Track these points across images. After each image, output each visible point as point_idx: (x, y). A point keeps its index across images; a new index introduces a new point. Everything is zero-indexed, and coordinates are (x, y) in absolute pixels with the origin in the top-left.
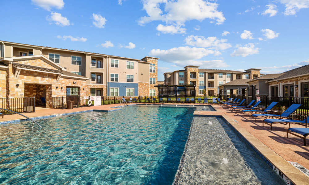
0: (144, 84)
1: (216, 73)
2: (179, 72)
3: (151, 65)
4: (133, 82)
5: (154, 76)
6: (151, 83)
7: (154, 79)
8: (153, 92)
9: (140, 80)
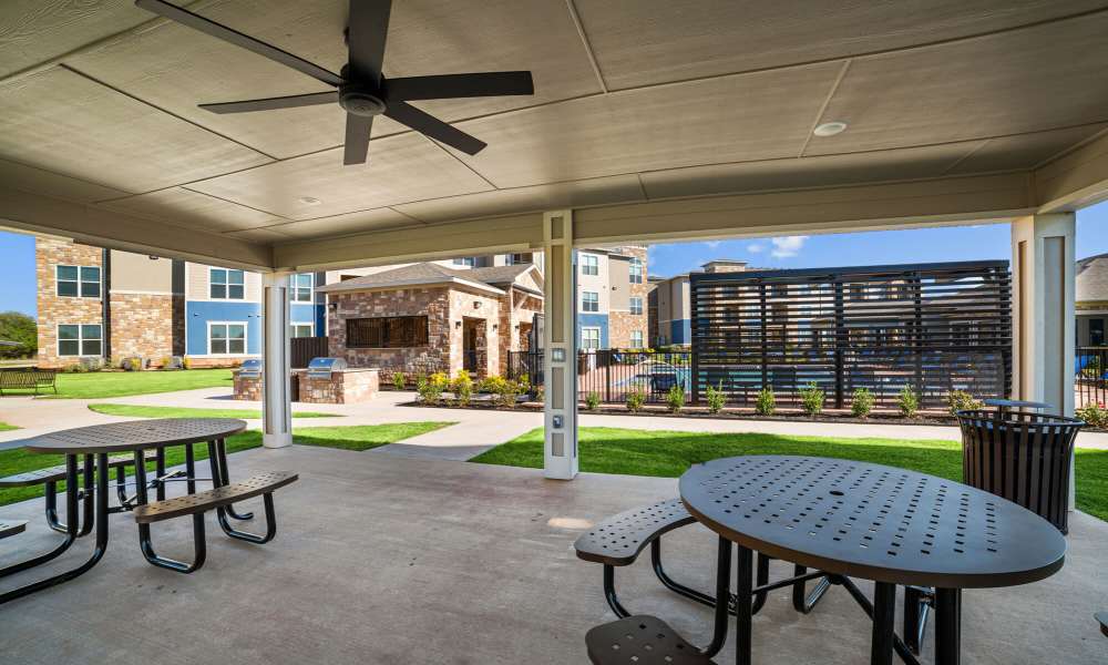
0: (620, 316)
3: (632, 262)
4: (597, 310)
5: (640, 294)
6: (633, 313)
7: (640, 301)
8: (638, 337)
9: (612, 306)
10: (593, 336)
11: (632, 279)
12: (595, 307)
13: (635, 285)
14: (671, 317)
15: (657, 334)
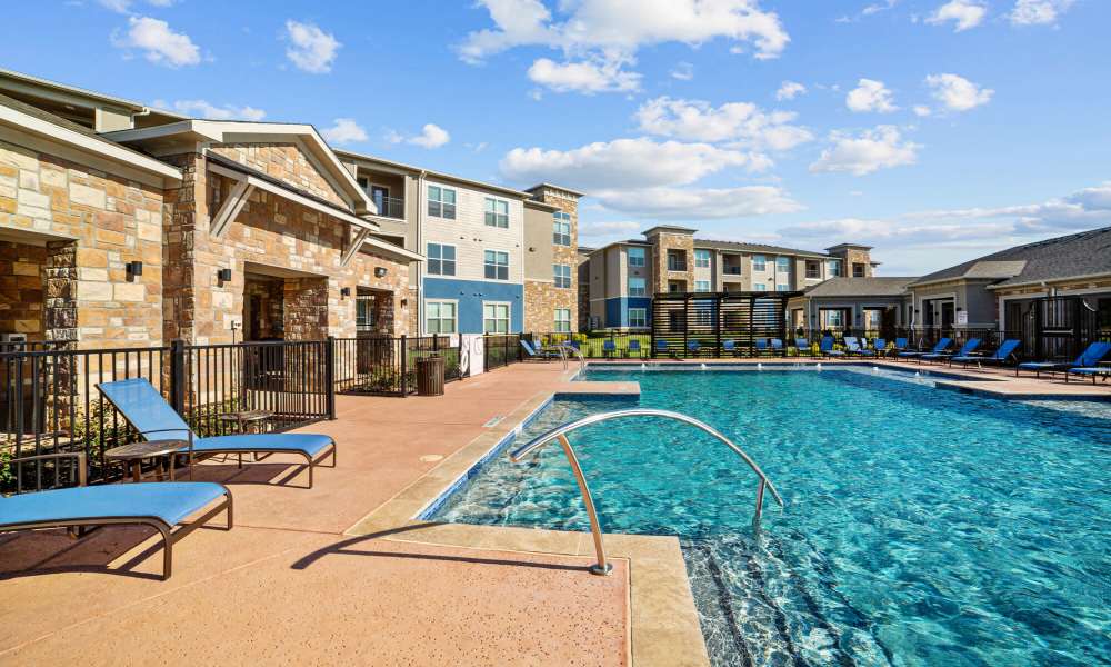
0: (540, 289)
1: (746, 254)
2: (630, 249)
3: (559, 216)
4: (506, 278)
5: (568, 260)
6: (558, 285)
7: (567, 269)
8: (564, 317)
9: (528, 272)
10: (501, 314)
11: (557, 238)
12: (503, 273)
13: (561, 248)
14: (606, 293)
15: (588, 315)
